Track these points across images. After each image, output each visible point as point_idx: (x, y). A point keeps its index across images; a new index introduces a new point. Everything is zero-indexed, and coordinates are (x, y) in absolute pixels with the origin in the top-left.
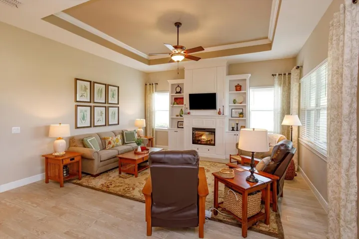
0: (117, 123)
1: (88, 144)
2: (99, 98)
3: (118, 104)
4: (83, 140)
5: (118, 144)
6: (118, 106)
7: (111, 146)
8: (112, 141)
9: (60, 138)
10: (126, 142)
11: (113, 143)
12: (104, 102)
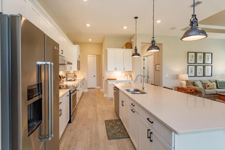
0: (211, 75)
1: (197, 85)
2: (200, 61)
3: (212, 64)
4: (194, 82)
5: (214, 87)
6: (212, 65)
7: (210, 88)
8: (210, 85)
9: (183, 80)
10: (219, 87)
11: (210, 87)
12: (203, 63)
